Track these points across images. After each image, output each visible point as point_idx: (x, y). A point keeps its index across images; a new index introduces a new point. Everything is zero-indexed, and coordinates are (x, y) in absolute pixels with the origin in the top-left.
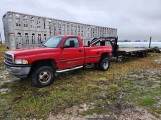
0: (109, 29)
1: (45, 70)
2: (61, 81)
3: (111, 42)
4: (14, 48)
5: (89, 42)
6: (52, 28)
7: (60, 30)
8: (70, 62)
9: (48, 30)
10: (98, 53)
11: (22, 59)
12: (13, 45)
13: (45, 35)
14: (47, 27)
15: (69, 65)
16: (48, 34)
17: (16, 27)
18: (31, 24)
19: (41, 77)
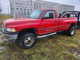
0: (70, 6)
1: (29, 36)
2: (40, 43)
3: (76, 15)
4: (15, 18)
5: (60, 14)
6: (36, 5)
7: (40, 6)
8: (48, 30)
9: (33, 7)
10: (68, 23)
11: (11, 28)
12: (14, 15)
13: (31, 10)
14: (33, 5)
15: (47, 32)
16: (33, 9)
17: (15, 5)
18: (24, 3)
19: (26, 41)
